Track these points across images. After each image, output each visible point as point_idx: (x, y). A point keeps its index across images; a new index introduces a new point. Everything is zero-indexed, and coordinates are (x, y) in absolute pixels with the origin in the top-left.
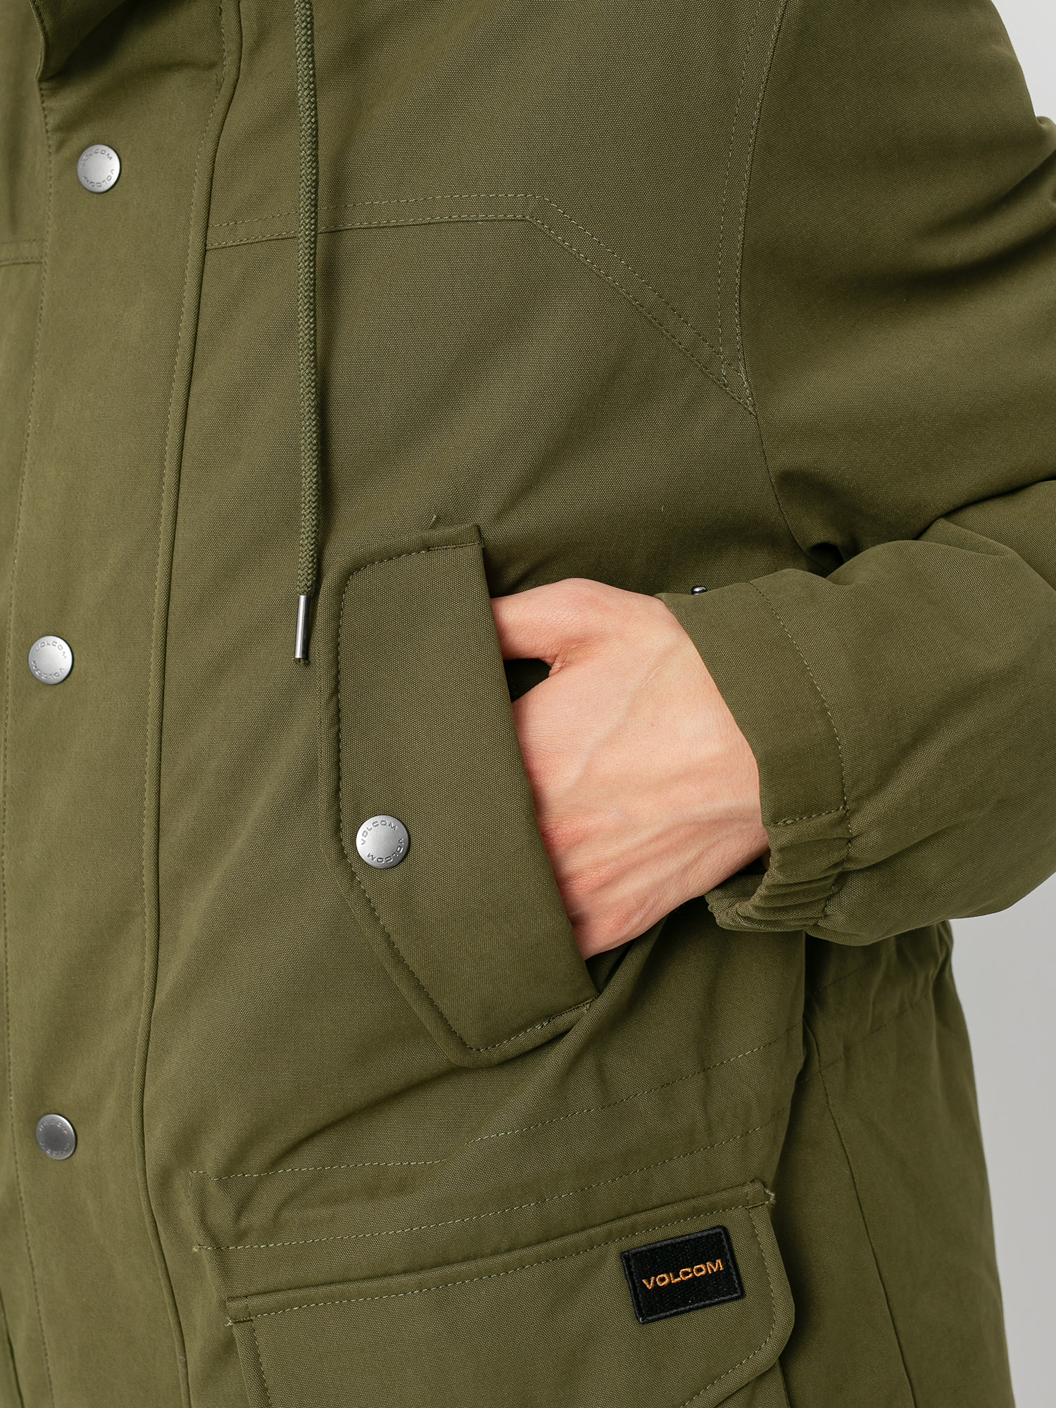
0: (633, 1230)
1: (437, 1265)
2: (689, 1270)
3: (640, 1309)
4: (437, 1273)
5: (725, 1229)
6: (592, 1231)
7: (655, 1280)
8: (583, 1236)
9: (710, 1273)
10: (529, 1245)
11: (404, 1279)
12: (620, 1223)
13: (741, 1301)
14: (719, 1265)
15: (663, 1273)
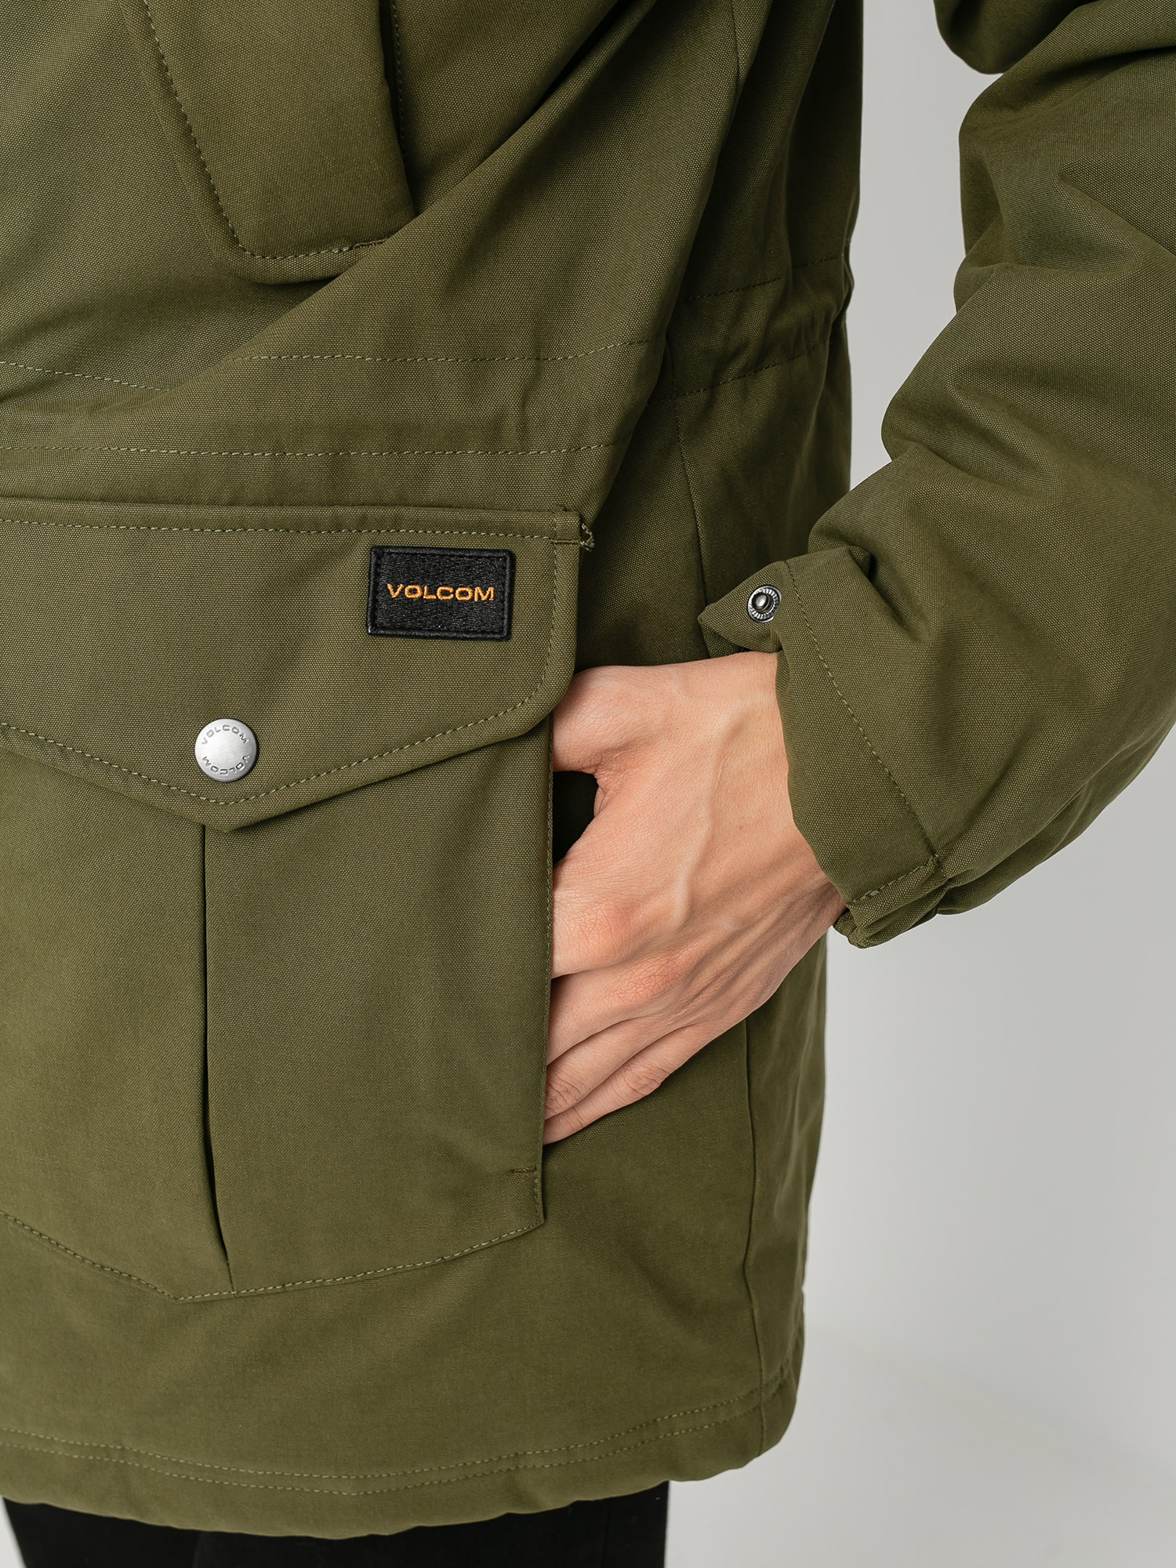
0: (397, 524)
1: (142, 500)
2: (451, 590)
3: (374, 617)
4: (137, 510)
5: (512, 556)
6: (340, 510)
7: (403, 590)
8: (328, 512)
9: (476, 600)
10: (255, 504)
11: (98, 507)
12: (380, 512)
13: (503, 643)
14: (490, 595)
15: (416, 584)
